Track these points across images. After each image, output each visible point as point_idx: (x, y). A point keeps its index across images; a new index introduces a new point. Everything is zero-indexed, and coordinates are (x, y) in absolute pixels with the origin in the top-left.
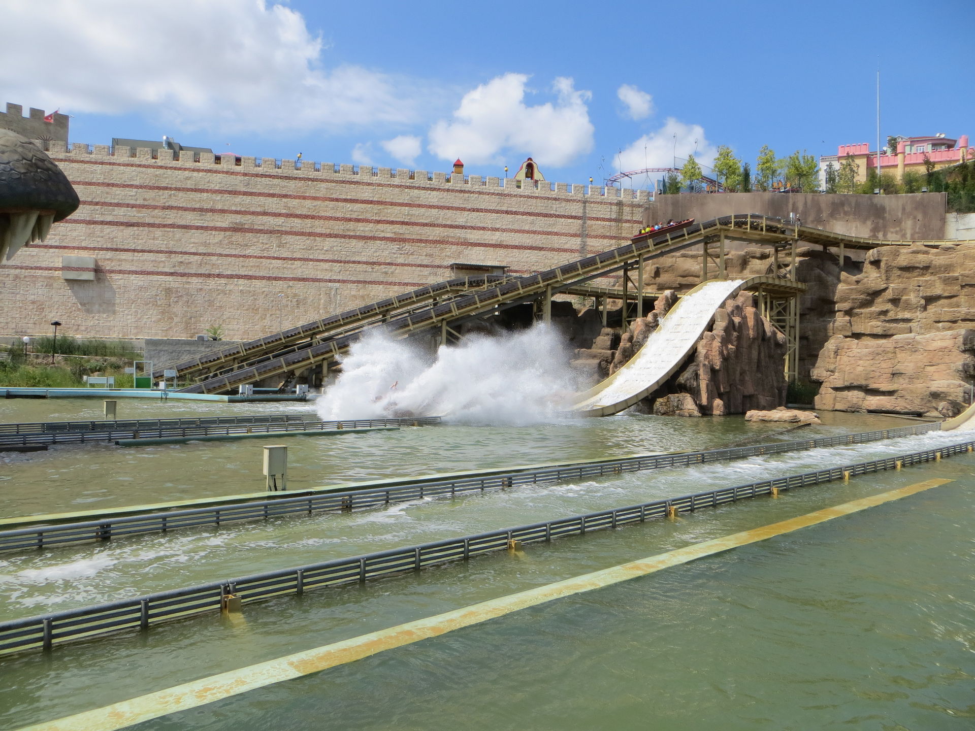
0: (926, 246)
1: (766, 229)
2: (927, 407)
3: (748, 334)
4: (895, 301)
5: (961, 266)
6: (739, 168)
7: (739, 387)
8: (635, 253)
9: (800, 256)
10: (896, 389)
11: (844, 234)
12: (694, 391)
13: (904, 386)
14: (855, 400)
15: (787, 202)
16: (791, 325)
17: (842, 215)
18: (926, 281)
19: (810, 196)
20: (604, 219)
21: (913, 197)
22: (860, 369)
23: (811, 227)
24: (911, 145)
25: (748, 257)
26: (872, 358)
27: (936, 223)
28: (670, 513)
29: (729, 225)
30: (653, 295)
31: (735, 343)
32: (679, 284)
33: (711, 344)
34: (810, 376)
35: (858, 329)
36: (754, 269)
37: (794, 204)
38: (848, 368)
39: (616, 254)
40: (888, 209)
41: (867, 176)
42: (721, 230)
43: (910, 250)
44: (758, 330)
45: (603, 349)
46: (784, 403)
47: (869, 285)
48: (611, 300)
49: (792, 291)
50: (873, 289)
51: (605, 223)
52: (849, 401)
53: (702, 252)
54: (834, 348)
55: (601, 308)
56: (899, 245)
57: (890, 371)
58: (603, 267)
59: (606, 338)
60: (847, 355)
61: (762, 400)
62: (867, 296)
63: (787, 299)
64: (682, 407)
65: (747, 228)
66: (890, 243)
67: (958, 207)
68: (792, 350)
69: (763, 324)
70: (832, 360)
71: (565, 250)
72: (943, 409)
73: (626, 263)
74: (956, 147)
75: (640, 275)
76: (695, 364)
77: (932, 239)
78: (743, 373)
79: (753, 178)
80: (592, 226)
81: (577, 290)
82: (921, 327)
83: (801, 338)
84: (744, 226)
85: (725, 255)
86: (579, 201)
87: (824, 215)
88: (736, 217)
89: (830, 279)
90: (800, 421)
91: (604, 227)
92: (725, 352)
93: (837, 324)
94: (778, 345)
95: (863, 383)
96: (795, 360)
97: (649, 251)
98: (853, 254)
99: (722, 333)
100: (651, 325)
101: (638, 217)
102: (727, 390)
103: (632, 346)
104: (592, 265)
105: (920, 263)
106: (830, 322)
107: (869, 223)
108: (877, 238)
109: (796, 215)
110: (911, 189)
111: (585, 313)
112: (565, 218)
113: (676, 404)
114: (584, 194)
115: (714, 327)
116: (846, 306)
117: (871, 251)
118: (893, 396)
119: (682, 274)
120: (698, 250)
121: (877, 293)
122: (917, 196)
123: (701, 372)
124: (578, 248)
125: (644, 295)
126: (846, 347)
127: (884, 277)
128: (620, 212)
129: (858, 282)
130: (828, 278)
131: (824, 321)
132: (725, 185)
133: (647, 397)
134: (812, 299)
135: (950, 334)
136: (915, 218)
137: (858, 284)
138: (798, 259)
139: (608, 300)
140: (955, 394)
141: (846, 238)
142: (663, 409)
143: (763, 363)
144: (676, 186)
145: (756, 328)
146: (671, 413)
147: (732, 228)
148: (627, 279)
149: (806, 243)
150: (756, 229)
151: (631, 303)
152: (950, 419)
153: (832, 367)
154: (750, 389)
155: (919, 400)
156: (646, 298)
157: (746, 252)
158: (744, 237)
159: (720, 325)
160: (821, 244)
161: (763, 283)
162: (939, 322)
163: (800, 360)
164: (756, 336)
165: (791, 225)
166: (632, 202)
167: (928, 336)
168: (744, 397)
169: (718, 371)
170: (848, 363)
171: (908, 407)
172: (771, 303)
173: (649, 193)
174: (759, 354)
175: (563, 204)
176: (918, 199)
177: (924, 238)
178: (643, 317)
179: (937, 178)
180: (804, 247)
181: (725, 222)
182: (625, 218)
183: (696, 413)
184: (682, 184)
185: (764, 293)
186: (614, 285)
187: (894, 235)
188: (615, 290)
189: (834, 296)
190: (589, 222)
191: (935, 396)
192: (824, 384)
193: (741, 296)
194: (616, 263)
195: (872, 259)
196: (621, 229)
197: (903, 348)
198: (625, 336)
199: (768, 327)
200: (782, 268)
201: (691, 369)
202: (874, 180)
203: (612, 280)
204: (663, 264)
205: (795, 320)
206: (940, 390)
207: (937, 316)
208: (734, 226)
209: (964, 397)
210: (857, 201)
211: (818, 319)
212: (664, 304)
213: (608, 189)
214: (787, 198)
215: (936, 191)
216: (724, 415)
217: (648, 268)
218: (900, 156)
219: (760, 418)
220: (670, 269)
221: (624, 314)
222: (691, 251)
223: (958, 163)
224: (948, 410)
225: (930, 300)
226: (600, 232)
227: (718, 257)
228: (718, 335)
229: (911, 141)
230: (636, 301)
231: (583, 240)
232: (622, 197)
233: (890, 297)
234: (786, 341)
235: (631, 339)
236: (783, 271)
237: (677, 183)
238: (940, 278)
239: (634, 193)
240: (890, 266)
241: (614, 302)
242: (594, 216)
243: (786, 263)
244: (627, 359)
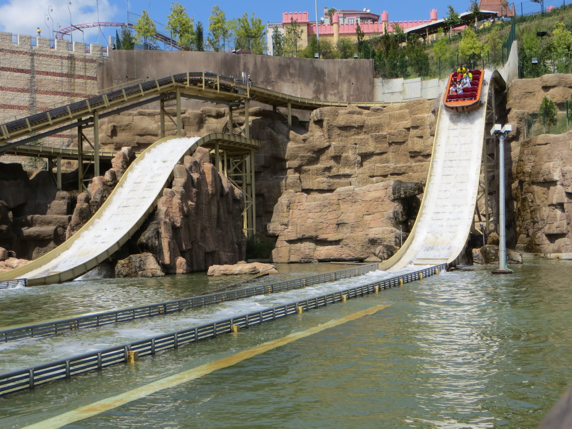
0: (359, 107)
1: (220, 88)
2: (367, 253)
3: (207, 190)
4: (337, 158)
5: (388, 126)
6: (191, 26)
7: (201, 244)
8: (90, 110)
9: (253, 115)
10: (341, 238)
11: (291, 95)
12: (156, 250)
13: (348, 235)
14: (307, 251)
15: (239, 62)
16: (248, 183)
17: (288, 77)
18: (361, 139)
19: (259, 58)
20: (54, 74)
21: (347, 62)
22: (310, 221)
23: (261, 87)
24: (344, 18)
25: (204, 115)
26: (319, 210)
27: (366, 87)
28: (129, 358)
29: (185, 83)
30: (111, 155)
31: (195, 200)
32: (137, 143)
33: (171, 201)
34: (267, 231)
35: (307, 185)
36: (211, 128)
37: (245, 65)
38: (299, 221)
39: (69, 111)
40: (326, 73)
41: (308, 41)
42: (177, 87)
43: (347, 111)
44: (216, 185)
45: (59, 214)
46: (244, 257)
47: (314, 143)
48: (66, 161)
49: (247, 148)
50: (318, 147)
51: (56, 78)
52: (302, 253)
53: (159, 110)
54: (287, 202)
55: (55, 170)
56: (337, 106)
57: (335, 221)
58: (55, 124)
59: (62, 202)
60: (298, 208)
61: (224, 256)
62: (313, 154)
63: (242, 157)
64: (145, 267)
65: (202, 86)
66: (330, 104)
67: (383, 73)
68: (249, 206)
69: (221, 180)
70: (285, 214)
71: (12, 107)
72: (379, 252)
73: (80, 120)
74: (380, 22)
75: (96, 134)
76: (156, 222)
77: (364, 101)
78: (203, 230)
79: (205, 37)
80: (41, 81)
81: (27, 150)
82: (359, 182)
83: (257, 195)
84: (199, 84)
85: (182, 113)
86: (26, 53)
87: (273, 76)
88: (191, 74)
89: (280, 137)
90: (259, 272)
91: (55, 83)
92: (185, 209)
93: (289, 181)
94: (236, 201)
95: (313, 234)
96: (252, 217)
97: (104, 108)
98: (299, 115)
99: (181, 189)
100: (109, 184)
101: (91, 73)
102: (189, 248)
103: (90, 206)
104: (43, 122)
105: (355, 123)
106: (282, 179)
107: (312, 85)
108: (319, 99)
109: (247, 76)
110: (345, 55)
111: (38, 175)
112: (11, 71)
113: (138, 265)
114: (31, 46)
115: (173, 183)
116: (295, 163)
117: (315, 111)
118: (339, 244)
119: (141, 133)
120: (155, 108)
121: (321, 151)
122: (350, 62)
123: (162, 230)
124: (27, 105)
125: (101, 155)
126: (297, 201)
127: (326, 136)
128: (72, 67)
129: (305, 140)
130: (278, 137)
131: (277, 178)
132: (179, 42)
133: (107, 259)
134: (265, 156)
135: (382, 185)
136: (349, 81)
137: (304, 142)
138: (251, 118)
139: (63, 161)
140: (389, 239)
141: (293, 99)
142: (125, 271)
143: (223, 220)
144: (130, 42)
145: (214, 183)
146: (133, 274)
147: (188, 86)
148: (82, 138)
149: (258, 103)
150: (211, 87)
151: (87, 164)
152: (386, 261)
153: (285, 221)
154: (211, 246)
155: (360, 247)
156: (103, 158)
157: (202, 111)
158: (199, 95)
159: (179, 182)
160: (270, 104)
161: (219, 140)
162: (373, 176)
163: (257, 217)
164: (214, 192)
165: (243, 85)
166: (85, 57)
167: (364, 188)
168: (206, 254)
169: (179, 228)
170: (299, 216)
171: (352, 254)
172: (228, 161)
173: (102, 48)
174: (219, 210)
175: (8, 55)
176: (351, 64)
177: (358, 100)
178: (100, 175)
179: (366, 47)
180: (256, 106)
181: (180, 79)
182: (77, 73)
183: (159, 272)
184: (136, 40)
185: (220, 151)
186: (68, 146)
187: (333, 97)
188: (70, 150)
189: (285, 154)
190: (38, 77)
191: (373, 242)
192: (279, 237)
193: (199, 152)
194: (68, 119)
195: (316, 119)
196: (73, 84)
197: (345, 200)
198: (81, 196)
199: (226, 183)
200: (237, 127)
201: (152, 228)
202: (315, 46)
203: (66, 140)
204: (119, 122)
205: (251, 176)
206: (377, 236)
207: (372, 171)
208: (190, 84)
209: (396, 241)
210: (300, 64)
211: (271, 177)
212: (122, 162)
213: (58, 42)
214: (239, 58)
215: (365, 58)
216: (187, 273)
217: (104, 127)
218: (335, 26)
219: (222, 272)
220: (127, 127)
221: (81, 175)
222: (148, 109)
223: (381, 35)
224: (383, 253)
225: (365, 156)
226: (51, 87)
227: (175, 115)
228: (177, 192)
229: (344, 14)
230: (92, 162)
231: (32, 96)
232: (74, 51)
233: (333, 154)
234: (243, 196)
235: (87, 200)
236: (238, 130)
237: (132, 39)
238: (372, 136)
239: (86, 46)
240: (331, 125)
241: (69, 163)
242: (44, 70)
243: (240, 122)
244: (84, 220)
